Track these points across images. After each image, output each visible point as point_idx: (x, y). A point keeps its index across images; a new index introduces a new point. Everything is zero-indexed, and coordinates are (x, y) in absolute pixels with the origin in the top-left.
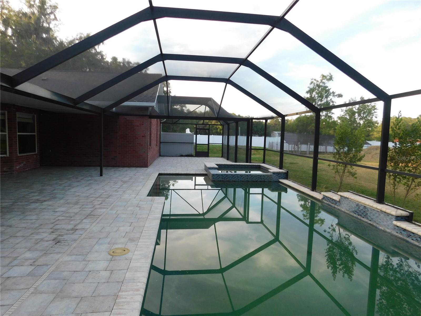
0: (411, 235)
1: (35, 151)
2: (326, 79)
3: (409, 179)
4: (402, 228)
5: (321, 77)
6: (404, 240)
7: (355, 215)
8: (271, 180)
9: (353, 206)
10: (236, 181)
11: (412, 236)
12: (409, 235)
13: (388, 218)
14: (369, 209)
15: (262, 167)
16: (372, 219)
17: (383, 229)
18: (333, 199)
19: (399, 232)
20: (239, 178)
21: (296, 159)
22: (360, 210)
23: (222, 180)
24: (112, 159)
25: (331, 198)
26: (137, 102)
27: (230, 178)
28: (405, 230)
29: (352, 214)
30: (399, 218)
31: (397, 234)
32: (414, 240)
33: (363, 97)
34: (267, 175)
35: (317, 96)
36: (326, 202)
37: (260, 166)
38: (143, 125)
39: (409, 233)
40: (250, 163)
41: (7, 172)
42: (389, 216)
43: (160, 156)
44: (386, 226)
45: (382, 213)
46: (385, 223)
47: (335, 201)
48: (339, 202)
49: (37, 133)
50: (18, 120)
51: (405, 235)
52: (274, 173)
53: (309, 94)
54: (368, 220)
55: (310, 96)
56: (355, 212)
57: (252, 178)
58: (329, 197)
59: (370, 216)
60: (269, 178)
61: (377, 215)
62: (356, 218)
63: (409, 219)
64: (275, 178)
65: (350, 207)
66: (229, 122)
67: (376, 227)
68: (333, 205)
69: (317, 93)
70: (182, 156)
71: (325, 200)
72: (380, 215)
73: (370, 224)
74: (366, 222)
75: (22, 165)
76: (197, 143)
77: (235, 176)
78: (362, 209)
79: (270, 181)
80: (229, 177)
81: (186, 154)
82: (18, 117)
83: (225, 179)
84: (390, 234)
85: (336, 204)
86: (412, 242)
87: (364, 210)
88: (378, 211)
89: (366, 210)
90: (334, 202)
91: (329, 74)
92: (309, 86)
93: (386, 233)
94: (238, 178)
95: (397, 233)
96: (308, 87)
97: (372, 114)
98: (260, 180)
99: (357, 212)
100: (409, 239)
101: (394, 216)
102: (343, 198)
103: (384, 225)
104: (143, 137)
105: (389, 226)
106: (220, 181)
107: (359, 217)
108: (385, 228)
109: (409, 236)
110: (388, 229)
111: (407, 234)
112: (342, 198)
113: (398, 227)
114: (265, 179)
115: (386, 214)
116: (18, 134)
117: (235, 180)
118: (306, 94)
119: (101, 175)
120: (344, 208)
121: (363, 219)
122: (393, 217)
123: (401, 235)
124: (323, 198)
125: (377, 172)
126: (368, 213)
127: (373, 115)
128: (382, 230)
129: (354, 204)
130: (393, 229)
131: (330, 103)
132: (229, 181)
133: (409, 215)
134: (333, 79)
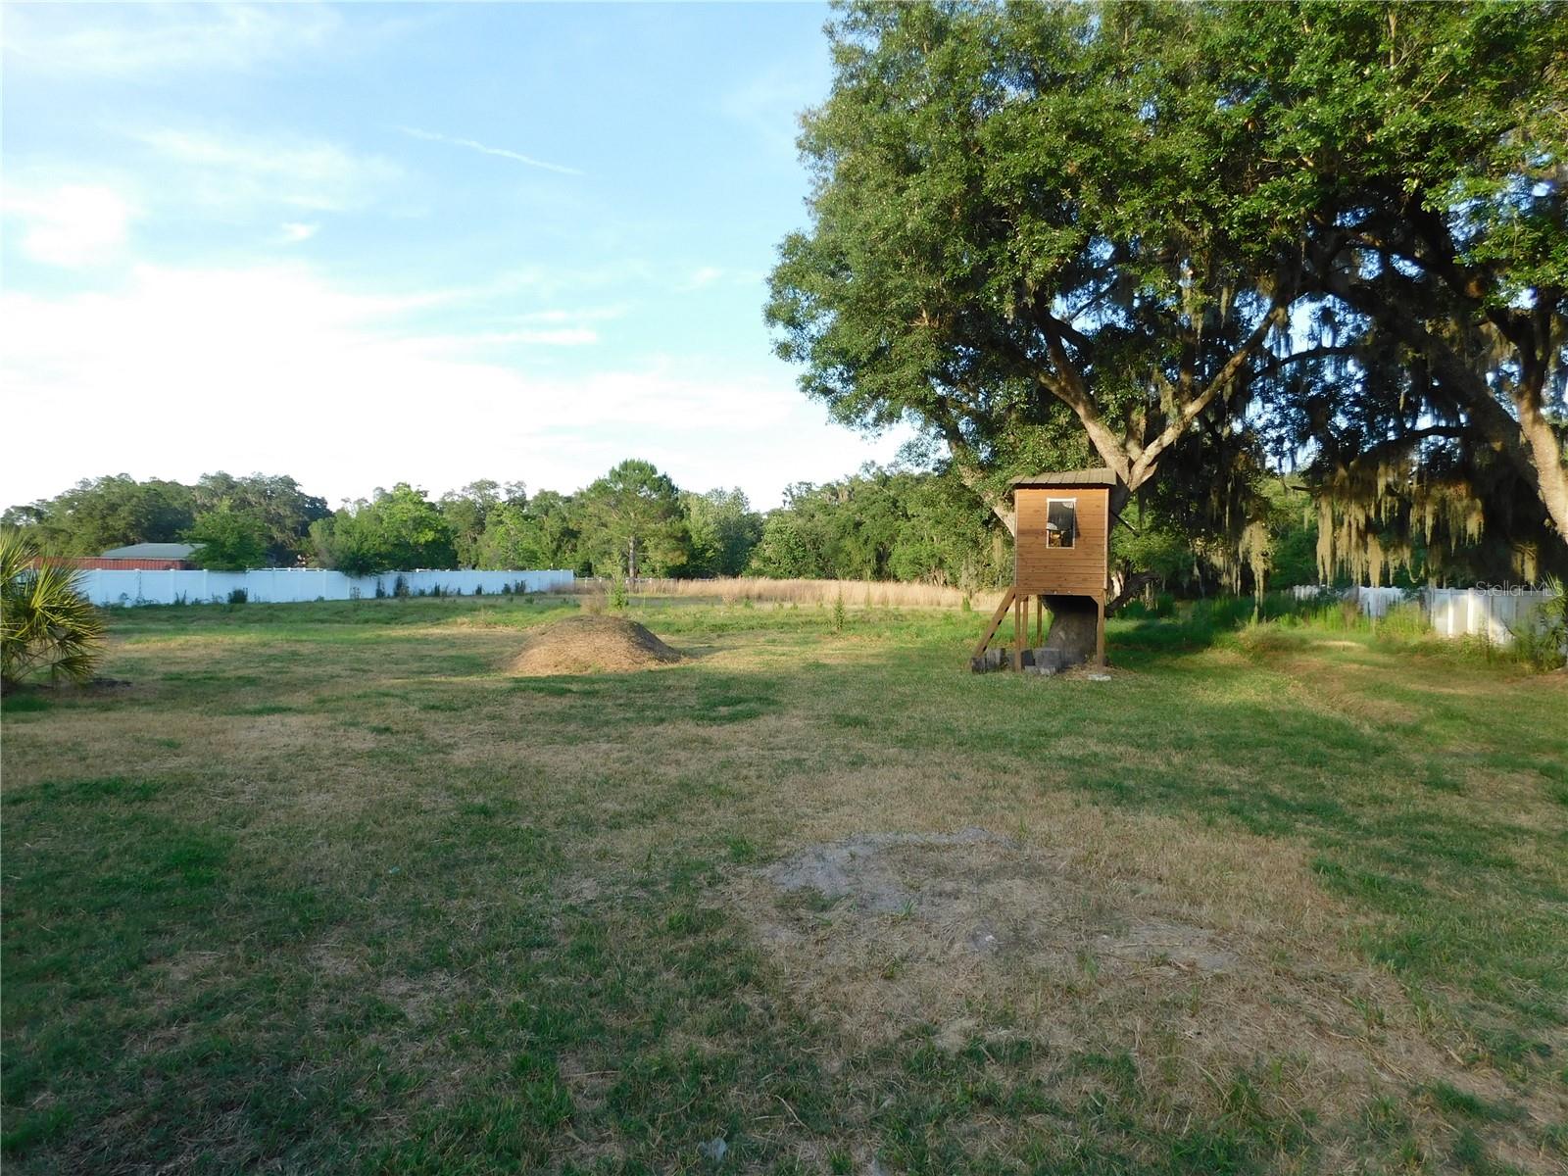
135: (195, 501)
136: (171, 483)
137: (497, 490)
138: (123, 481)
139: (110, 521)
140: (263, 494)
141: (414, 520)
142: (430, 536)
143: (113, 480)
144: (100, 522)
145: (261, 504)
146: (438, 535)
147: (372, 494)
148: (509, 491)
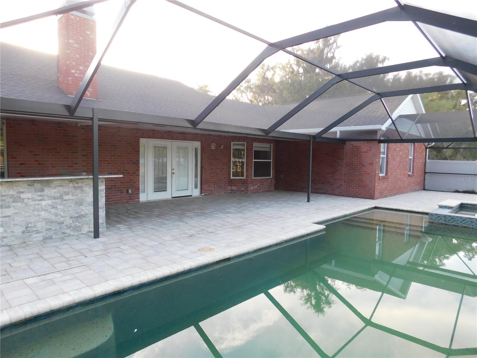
1: (270, 176)
10: (468, 228)
23: (445, 222)
24: (337, 187)
27: (459, 222)
38: (370, 150)
41: (244, 191)
43: (424, 189)
49: (273, 160)
50: (254, 149)
70: (457, 191)
75: (256, 186)
82: (254, 147)
94: (473, 224)
104: (370, 164)
106: (442, 224)
116: (254, 160)
117: (467, 226)
119: (308, 201)
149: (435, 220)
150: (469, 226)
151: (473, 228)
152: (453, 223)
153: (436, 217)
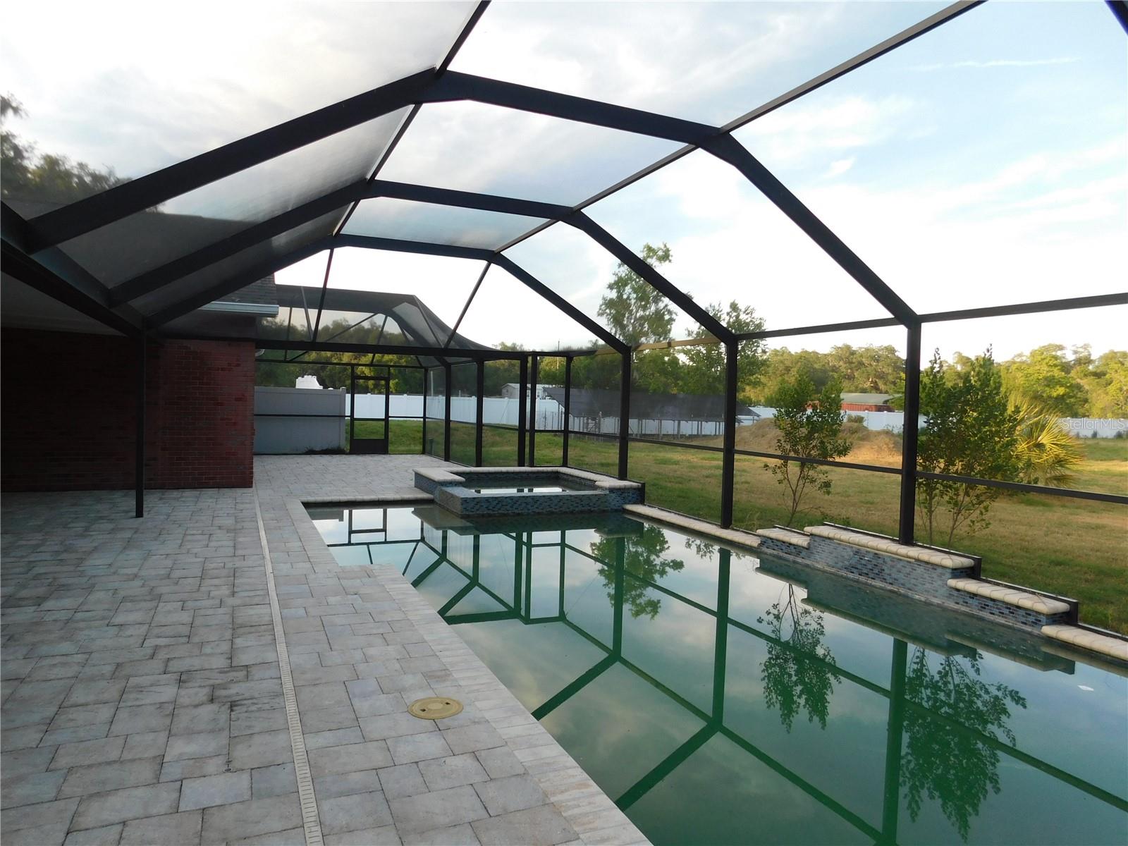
0: (988, 606)
2: (655, 257)
3: (957, 490)
4: (969, 593)
5: (643, 252)
6: (972, 616)
7: (851, 576)
8: (606, 509)
9: (845, 554)
11: (991, 607)
12: (985, 605)
13: (934, 575)
14: (888, 560)
15: (565, 477)
16: (895, 579)
17: (923, 599)
18: (790, 544)
19: (961, 601)
20: (529, 507)
21: (605, 453)
22: (863, 562)
23: (489, 512)
25: (784, 542)
26: (239, 301)
27: (508, 507)
28: (974, 595)
29: (843, 573)
30: (959, 573)
31: (956, 607)
32: (996, 615)
33: (736, 302)
34: (596, 495)
35: (635, 296)
36: (769, 551)
37: (557, 472)
38: (238, 365)
39: (984, 601)
40: (532, 465)
42: (935, 569)
44: (931, 590)
45: (920, 565)
46: (928, 586)
47: (795, 548)
48: (807, 549)
51: (976, 605)
52: (612, 490)
53: (615, 291)
54: (886, 583)
55: (618, 297)
56: (851, 568)
57: (561, 504)
58: (778, 540)
59: (890, 575)
60: (602, 502)
61: (908, 570)
62: (855, 581)
63: (972, 573)
64: (614, 501)
65: (837, 558)
66: (450, 360)
67: (907, 597)
68: (791, 558)
69: (635, 290)
70: (311, 452)
71: (767, 548)
72: (915, 570)
73: (891, 591)
74: (881, 588)
76: (355, 417)
77: (520, 501)
78: (871, 561)
79: (604, 511)
80: (504, 504)
81: (325, 448)
83: (494, 509)
84: (941, 607)
85: (798, 554)
86: (992, 618)
87: (874, 562)
88: (910, 562)
89: (881, 561)
90: (794, 551)
91: (662, 247)
92: (617, 272)
93: (932, 607)
95: (958, 603)
96: (614, 274)
97: (755, 344)
98: (580, 508)
99: (857, 569)
100: (985, 614)
101: (949, 568)
102: (816, 539)
103: (926, 591)
105: (937, 591)
106: (483, 516)
107: (862, 579)
108: (929, 597)
109: (985, 608)
110: (936, 597)
111: (979, 603)
112: (814, 541)
113: (958, 590)
114: (591, 504)
115: (929, 566)
118: (609, 290)
119: (139, 513)
120: (821, 561)
121: (873, 583)
122: (948, 570)
123: (967, 606)
124: (762, 544)
125: (899, 477)
126: (884, 567)
127: (758, 346)
128: (921, 601)
129: (849, 550)
130: (947, 597)
131: (664, 314)
132: (504, 515)
133: (975, 565)
134: (670, 258)
135: (829, 364)
136: (813, 352)
137: (1064, 352)
138: (783, 353)
139: (786, 378)
140: (873, 358)
141: (1046, 378)
142: (1061, 391)
143: (778, 351)
144: (780, 378)
145: (871, 365)
146: (1067, 390)
147: (952, 356)
148: (1075, 352)
149: (473, 510)
150: (523, 511)
151: (528, 514)
152: (500, 512)
153: (472, 504)
